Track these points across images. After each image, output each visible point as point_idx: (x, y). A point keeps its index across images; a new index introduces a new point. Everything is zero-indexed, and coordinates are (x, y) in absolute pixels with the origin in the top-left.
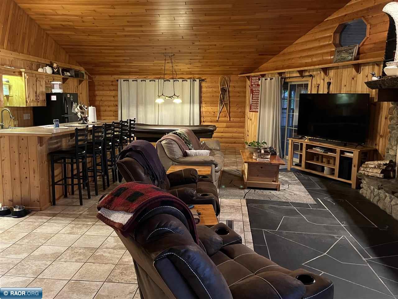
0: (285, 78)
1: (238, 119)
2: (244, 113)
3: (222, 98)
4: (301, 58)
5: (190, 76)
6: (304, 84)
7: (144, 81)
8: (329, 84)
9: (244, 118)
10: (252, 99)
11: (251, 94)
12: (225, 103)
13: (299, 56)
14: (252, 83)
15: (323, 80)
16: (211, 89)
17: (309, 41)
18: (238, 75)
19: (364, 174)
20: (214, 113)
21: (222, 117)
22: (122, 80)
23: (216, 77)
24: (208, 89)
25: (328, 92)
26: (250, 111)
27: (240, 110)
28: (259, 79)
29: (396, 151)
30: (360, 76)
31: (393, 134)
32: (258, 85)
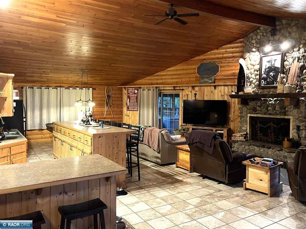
0: (160, 90)
1: (119, 116)
2: (122, 112)
3: (108, 102)
4: (173, 79)
5: (85, 86)
6: (174, 94)
7: (47, 88)
8: (196, 94)
9: (122, 115)
10: (129, 102)
11: (128, 99)
12: (110, 105)
13: (171, 77)
14: (129, 92)
15: (191, 92)
16: (100, 95)
17: (178, 70)
18: (117, 86)
19: (235, 140)
20: (102, 112)
21: (107, 115)
22: (27, 87)
23: (103, 87)
24: (97, 95)
25: (195, 99)
26: (127, 110)
27: (119, 110)
28: (135, 89)
29: (247, 128)
30: (216, 91)
31: (243, 120)
32: (135, 93)
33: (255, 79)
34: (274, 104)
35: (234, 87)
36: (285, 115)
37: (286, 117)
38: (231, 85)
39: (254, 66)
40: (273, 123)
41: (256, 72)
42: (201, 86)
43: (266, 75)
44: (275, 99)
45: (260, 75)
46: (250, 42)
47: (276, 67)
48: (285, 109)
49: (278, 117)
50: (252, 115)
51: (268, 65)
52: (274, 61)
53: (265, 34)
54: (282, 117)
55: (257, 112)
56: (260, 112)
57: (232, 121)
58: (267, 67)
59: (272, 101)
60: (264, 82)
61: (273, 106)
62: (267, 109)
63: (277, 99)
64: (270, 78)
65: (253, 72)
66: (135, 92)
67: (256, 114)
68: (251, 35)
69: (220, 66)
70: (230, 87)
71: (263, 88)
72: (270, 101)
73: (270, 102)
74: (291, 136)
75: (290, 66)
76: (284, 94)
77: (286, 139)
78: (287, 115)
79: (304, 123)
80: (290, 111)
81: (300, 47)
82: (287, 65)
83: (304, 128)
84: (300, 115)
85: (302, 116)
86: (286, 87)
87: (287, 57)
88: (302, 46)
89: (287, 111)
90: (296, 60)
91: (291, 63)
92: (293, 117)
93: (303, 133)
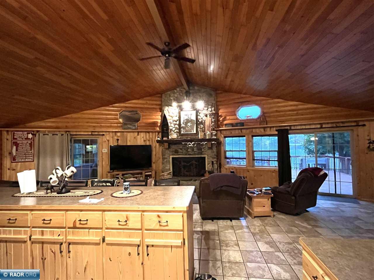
0: (72, 135)
6: (91, 139)
8: (118, 140)
9: (2, 169)
10: (17, 151)
11: (15, 147)
14: (15, 137)
15: (112, 137)
25: (118, 145)
26: (12, 162)
28: (28, 134)
29: (170, 167)
30: (139, 137)
31: (167, 160)
32: (27, 139)
33: (175, 127)
34: (193, 147)
35: (154, 133)
36: (202, 154)
37: (203, 156)
38: (152, 132)
39: (172, 117)
40: (195, 161)
41: (175, 122)
42: (123, 132)
43: (185, 125)
44: (193, 143)
45: (180, 125)
46: (168, 98)
47: (192, 120)
48: (201, 150)
49: (197, 156)
50: (175, 156)
51: (186, 118)
52: (190, 115)
53: (181, 94)
54: (199, 156)
55: (179, 153)
56: (181, 153)
57: (154, 163)
58: (185, 119)
59: (191, 144)
60: (184, 130)
61: (192, 148)
62: (187, 151)
63: (194, 143)
64: (188, 128)
65: (172, 122)
66: (29, 138)
67: (178, 155)
68: (169, 92)
69: (142, 115)
70: (151, 133)
71: (183, 135)
72: (189, 144)
73: (189, 146)
74: (207, 169)
75: (202, 120)
76: (207, 139)
77: (207, 172)
78: (203, 155)
79: (216, 159)
80: (205, 152)
81: (209, 107)
82: (200, 119)
83: (216, 163)
84: (213, 154)
85: (214, 154)
86: (208, 134)
87: (200, 113)
88: (210, 107)
89: (203, 151)
90: (208, 116)
91: (202, 118)
92: (208, 156)
93: (216, 166)
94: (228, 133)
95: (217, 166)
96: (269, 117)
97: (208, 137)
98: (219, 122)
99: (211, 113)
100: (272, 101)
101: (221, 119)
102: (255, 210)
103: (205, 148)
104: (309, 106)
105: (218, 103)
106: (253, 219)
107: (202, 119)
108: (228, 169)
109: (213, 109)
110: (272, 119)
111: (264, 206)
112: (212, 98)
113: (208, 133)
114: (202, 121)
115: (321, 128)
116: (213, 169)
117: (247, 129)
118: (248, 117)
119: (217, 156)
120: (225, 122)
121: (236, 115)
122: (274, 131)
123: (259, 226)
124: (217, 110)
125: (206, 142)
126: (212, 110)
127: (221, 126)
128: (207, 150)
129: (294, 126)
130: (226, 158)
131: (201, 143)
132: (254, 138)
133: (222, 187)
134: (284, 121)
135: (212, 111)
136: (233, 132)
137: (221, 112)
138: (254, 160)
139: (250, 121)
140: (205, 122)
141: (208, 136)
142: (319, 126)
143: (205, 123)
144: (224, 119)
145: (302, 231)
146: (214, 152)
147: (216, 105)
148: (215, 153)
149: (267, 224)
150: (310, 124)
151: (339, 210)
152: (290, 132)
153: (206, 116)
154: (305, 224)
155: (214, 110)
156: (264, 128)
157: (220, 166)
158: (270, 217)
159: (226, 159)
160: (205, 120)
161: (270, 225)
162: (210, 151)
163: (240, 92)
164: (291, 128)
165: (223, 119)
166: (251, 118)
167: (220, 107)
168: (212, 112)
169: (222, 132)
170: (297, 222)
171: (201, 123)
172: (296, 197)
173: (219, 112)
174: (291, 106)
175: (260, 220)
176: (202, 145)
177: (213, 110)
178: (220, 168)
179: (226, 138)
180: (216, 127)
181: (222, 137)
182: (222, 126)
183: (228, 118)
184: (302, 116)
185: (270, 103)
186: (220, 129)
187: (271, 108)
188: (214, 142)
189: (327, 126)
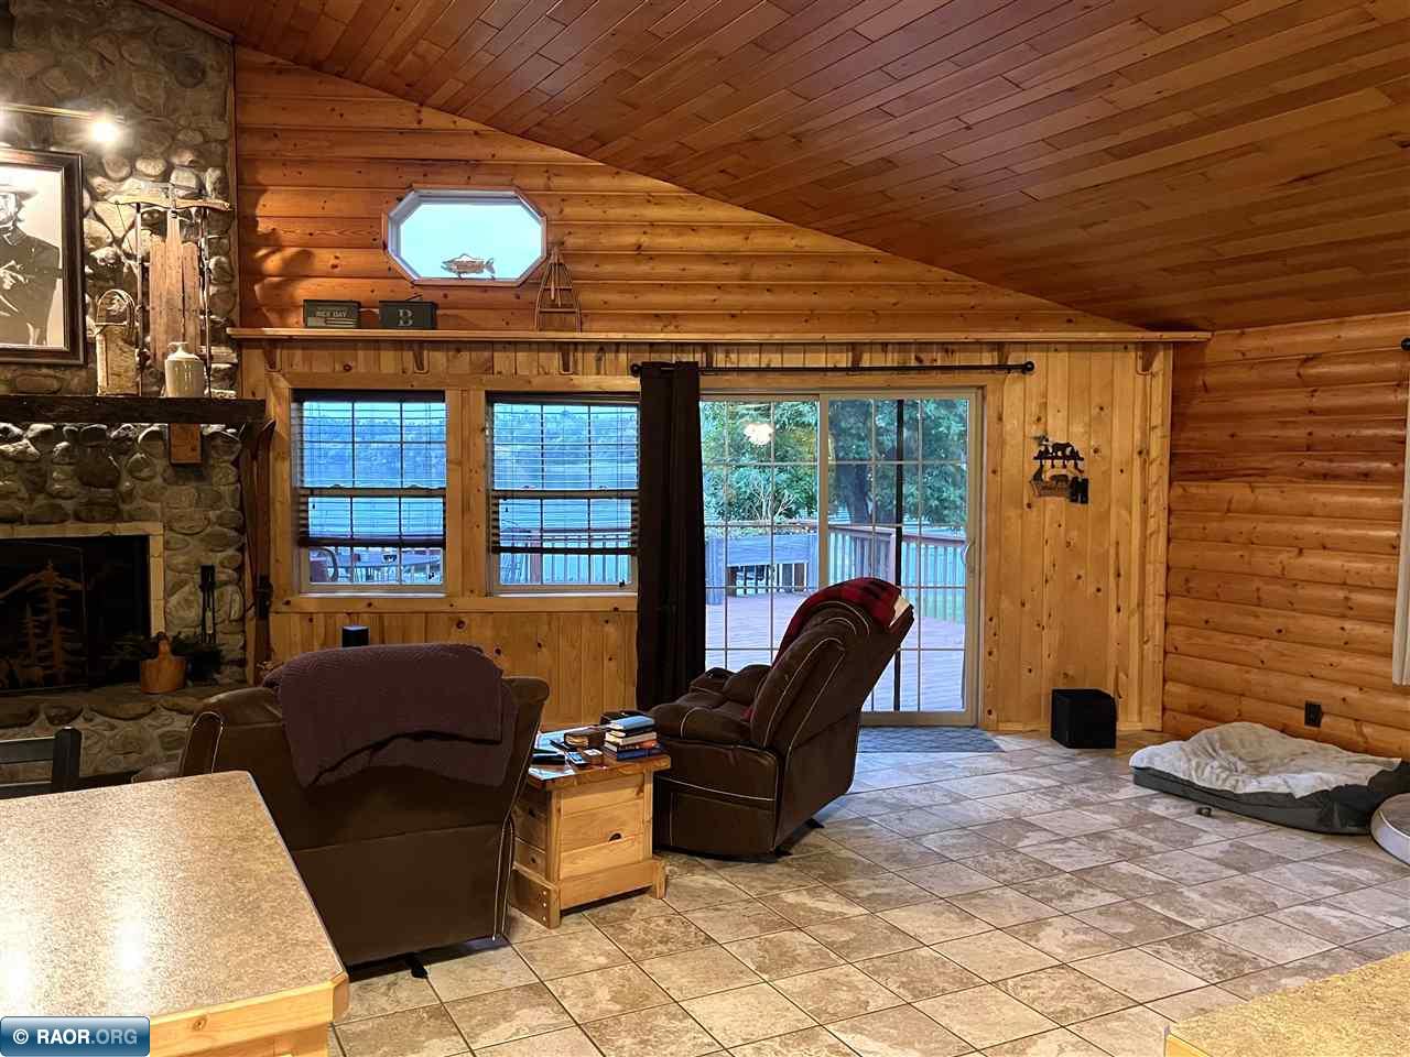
36: (117, 517)
37: (124, 529)
44: (38, 427)
47: (28, 241)
48: (113, 485)
52: (13, 199)
54: (97, 530)
59: (19, 438)
61: (32, 471)
73: (7, 450)
74: (157, 625)
75: (115, 248)
76: (168, 399)
77: (164, 647)
78: (132, 519)
79: (230, 552)
80: (149, 496)
81: (176, 160)
82: (98, 242)
83: (235, 575)
84: (212, 515)
85: (219, 517)
86: (177, 364)
87: (95, 197)
88: (187, 157)
89: (130, 494)
90: (173, 225)
91: (119, 235)
92: (168, 527)
93: (232, 601)
94: (323, 368)
95: (237, 597)
96: (598, 283)
97: (178, 388)
98: (257, 282)
99: (193, 205)
100: (616, 183)
101: (273, 263)
102: (566, 870)
103: (145, 473)
104: (811, 241)
105: (251, 144)
106: (554, 932)
107: (118, 242)
108: (319, 620)
109: (211, 177)
110: (613, 298)
111: (618, 836)
112: (203, 99)
113: (172, 357)
114: (117, 258)
115: (855, 368)
116: (209, 623)
117: (458, 346)
118: (463, 267)
119: (241, 530)
120: (305, 290)
121: (385, 247)
122: (617, 372)
123: (601, 968)
124: (242, 188)
125: (152, 422)
126: (202, 186)
127: (272, 317)
128: (158, 481)
129: (727, 353)
130: (306, 541)
131: (112, 427)
132: (498, 407)
133: (378, 747)
134: (675, 316)
135: (199, 192)
136: (362, 361)
137: (272, 210)
138: (497, 550)
139: (477, 295)
140: (145, 270)
141: (178, 379)
142: (844, 360)
143: (145, 279)
144: (297, 269)
145: (833, 943)
146: (219, 497)
147: (231, 150)
148: (229, 508)
149: (643, 944)
150: (805, 347)
151: (938, 797)
152: (705, 381)
153: (157, 224)
154: (832, 897)
155: (222, 189)
156: (565, 348)
157: (263, 597)
158: (646, 897)
159: (303, 550)
160: (146, 259)
161: (660, 948)
162: (186, 492)
163: (415, 91)
164: (710, 361)
165: (287, 263)
166: (486, 274)
167: (263, 176)
168: (200, 202)
169: (280, 355)
170: (791, 898)
171: (113, 274)
172: (781, 758)
173: (258, 212)
174: (719, 227)
175: (599, 923)
176: (124, 446)
177: (209, 187)
178: (263, 614)
179: (307, 405)
180: (235, 317)
181: (278, 397)
182: (283, 311)
183: (324, 258)
184: (768, 298)
185: (604, 198)
186: (269, 331)
187: (607, 226)
188: (215, 428)
189: (879, 360)
